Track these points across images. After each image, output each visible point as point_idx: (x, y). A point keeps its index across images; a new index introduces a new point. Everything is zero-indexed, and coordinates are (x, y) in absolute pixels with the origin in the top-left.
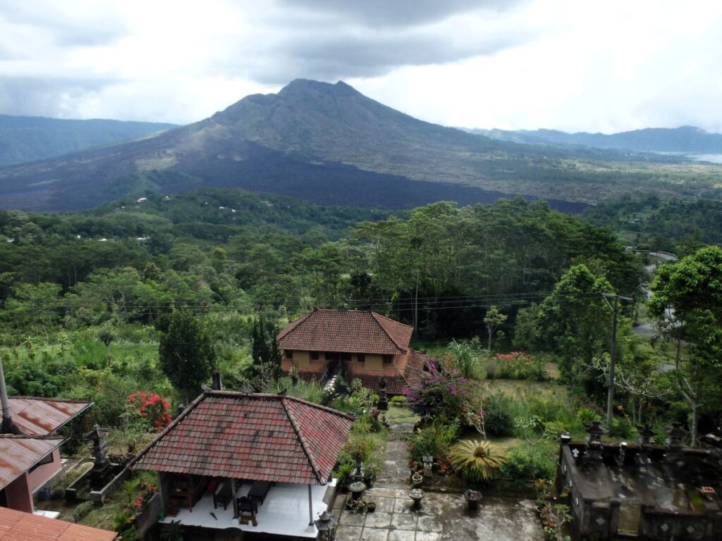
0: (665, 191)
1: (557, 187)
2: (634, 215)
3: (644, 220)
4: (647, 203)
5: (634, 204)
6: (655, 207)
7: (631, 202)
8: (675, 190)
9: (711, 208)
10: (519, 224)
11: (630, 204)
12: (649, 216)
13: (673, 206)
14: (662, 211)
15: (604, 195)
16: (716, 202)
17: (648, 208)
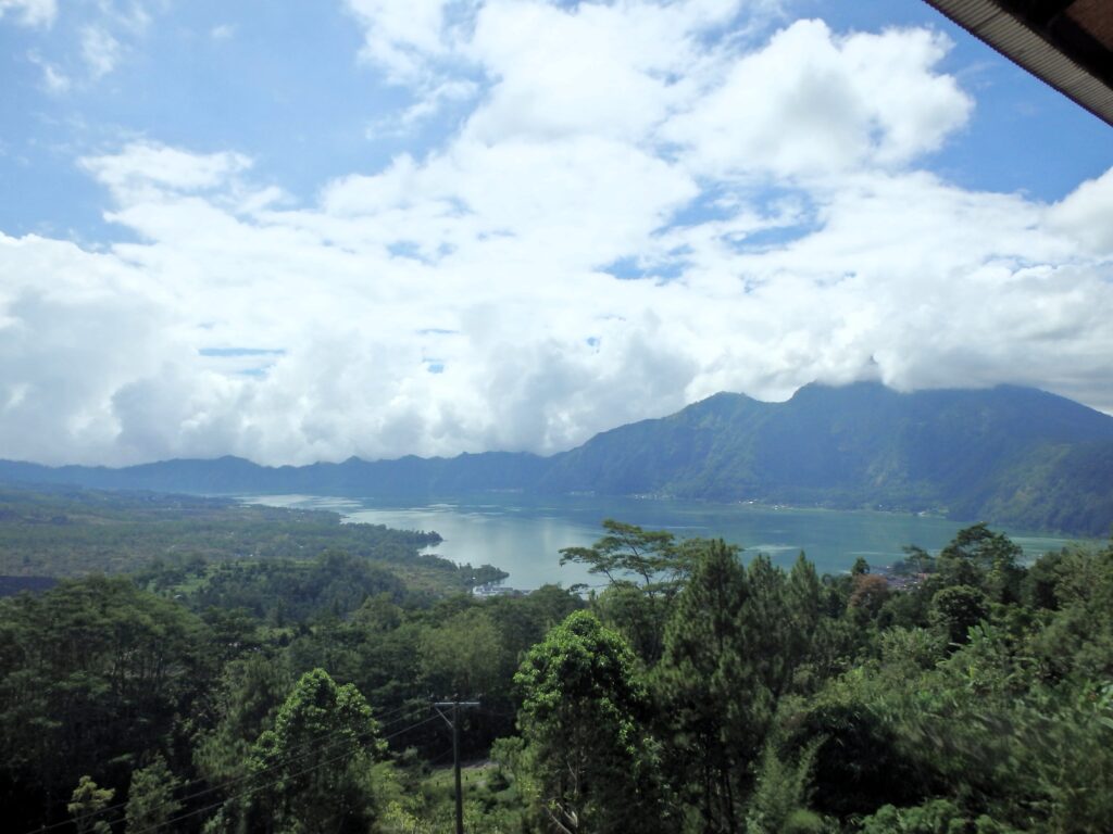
0: (212, 550)
1: (36, 555)
2: (173, 590)
3: (188, 596)
4: (189, 570)
5: (171, 572)
6: (201, 574)
7: (165, 570)
8: (224, 548)
9: (278, 569)
10: (106, 620)
11: (164, 574)
12: (194, 588)
13: (227, 572)
14: (212, 580)
15: (118, 563)
16: (283, 561)
17: (191, 576)
